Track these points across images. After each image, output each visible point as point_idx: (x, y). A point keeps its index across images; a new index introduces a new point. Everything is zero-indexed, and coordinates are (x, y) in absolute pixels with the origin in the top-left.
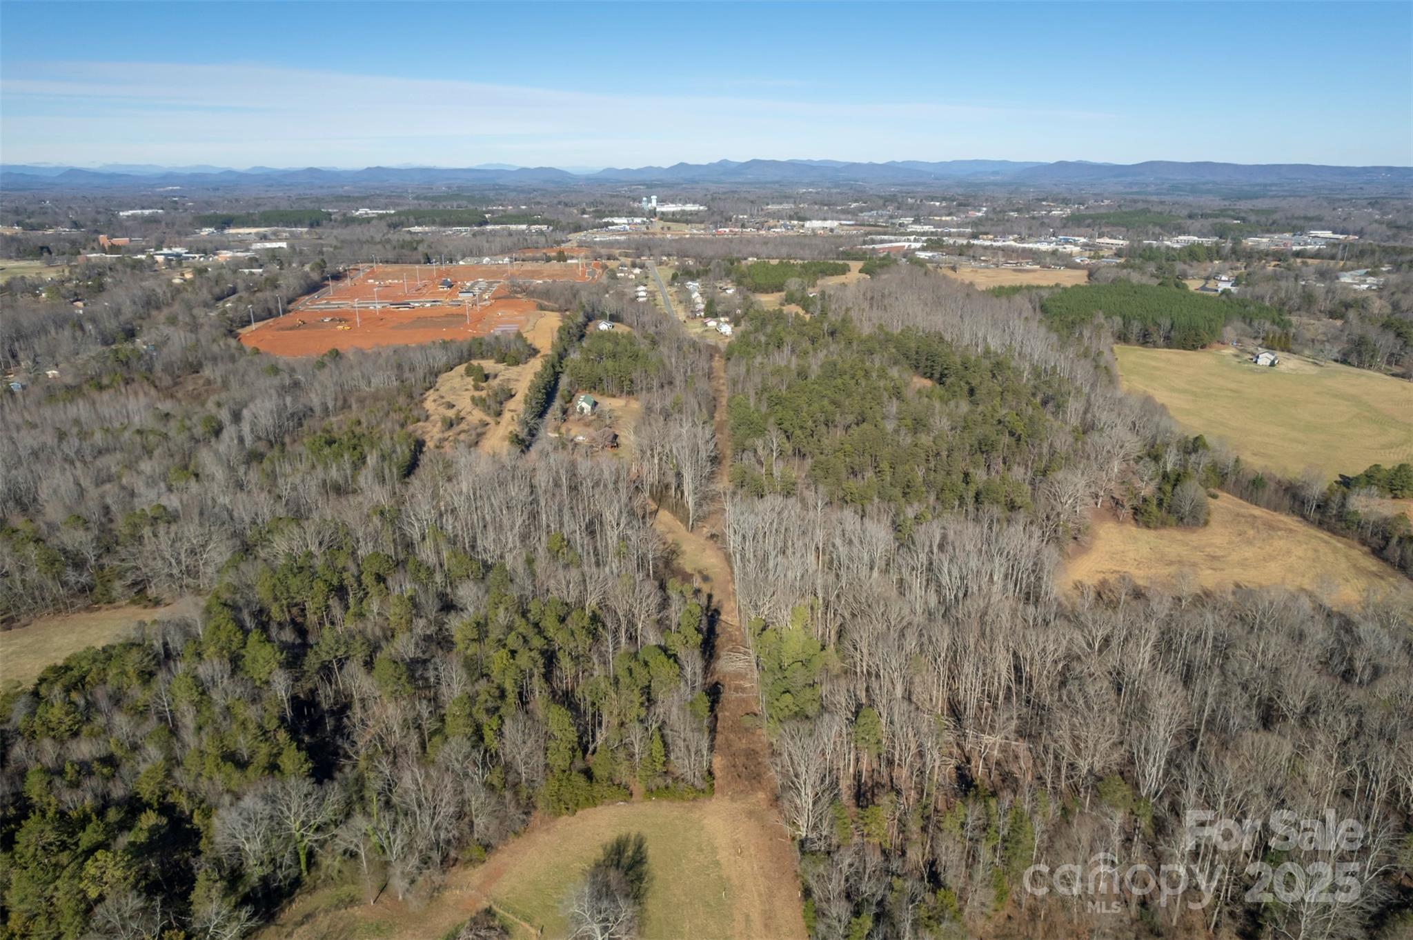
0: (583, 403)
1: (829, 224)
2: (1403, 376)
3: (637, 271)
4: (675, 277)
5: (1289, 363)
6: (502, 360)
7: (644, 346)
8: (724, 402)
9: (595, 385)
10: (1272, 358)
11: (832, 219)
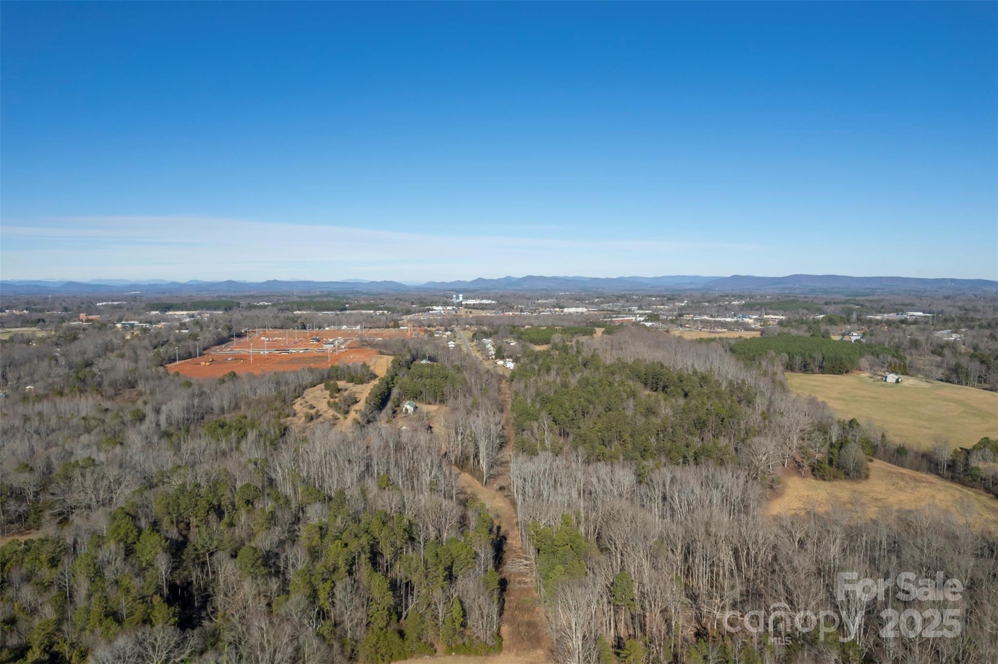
0: (408, 406)
1: (580, 310)
2: (991, 390)
3: (448, 333)
4: (474, 335)
5: (908, 382)
6: (351, 380)
7: (453, 372)
8: (509, 407)
9: (416, 396)
10: (896, 377)
11: (582, 307)
